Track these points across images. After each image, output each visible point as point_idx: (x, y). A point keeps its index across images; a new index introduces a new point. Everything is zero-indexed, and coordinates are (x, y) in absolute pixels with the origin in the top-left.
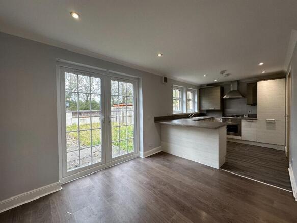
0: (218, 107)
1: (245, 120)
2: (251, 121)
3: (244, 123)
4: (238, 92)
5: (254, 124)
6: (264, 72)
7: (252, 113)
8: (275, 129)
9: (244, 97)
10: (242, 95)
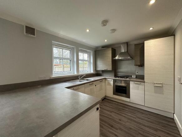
0: (110, 68)
1: (133, 82)
2: (139, 83)
3: (132, 85)
4: (127, 53)
5: (141, 87)
6: (151, 29)
7: (140, 74)
8: (163, 94)
9: (132, 58)
10: (130, 56)
